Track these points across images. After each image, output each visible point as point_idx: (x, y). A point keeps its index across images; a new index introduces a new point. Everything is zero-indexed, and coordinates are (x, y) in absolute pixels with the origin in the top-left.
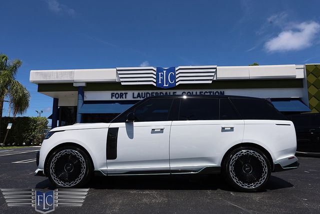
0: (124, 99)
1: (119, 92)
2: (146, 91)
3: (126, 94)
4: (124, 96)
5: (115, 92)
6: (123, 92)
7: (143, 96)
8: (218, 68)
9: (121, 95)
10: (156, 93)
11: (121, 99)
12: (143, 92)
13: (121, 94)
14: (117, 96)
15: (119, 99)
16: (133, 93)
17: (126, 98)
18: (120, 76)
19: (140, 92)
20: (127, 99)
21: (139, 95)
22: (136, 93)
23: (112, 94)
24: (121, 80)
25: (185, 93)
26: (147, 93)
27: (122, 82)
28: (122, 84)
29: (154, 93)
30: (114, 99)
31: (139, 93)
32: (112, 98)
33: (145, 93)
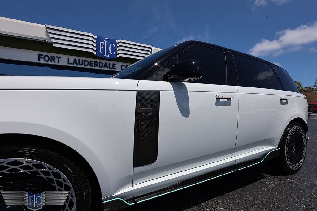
0: (57, 63)
1: (50, 55)
2: (84, 59)
3: (59, 58)
4: (56, 60)
5: (44, 54)
6: (55, 55)
7: (81, 63)
8: (153, 48)
9: (53, 59)
10: (95, 62)
11: (53, 63)
12: (81, 59)
13: (52, 57)
14: (47, 58)
15: (49, 63)
16: (68, 59)
17: (59, 62)
18: (51, 36)
19: (77, 58)
20: (60, 64)
21: (75, 62)
22: (72, 59)
23: (39, 55)
24: (53, 40)
25: (124, 66)
26: (85, 61)
27: (55, 43)
28: (54, 45)
29: (93, 62)
30: (42, 61)
31: (75, 60)
32: (39, 60)
33: (82, 60)
